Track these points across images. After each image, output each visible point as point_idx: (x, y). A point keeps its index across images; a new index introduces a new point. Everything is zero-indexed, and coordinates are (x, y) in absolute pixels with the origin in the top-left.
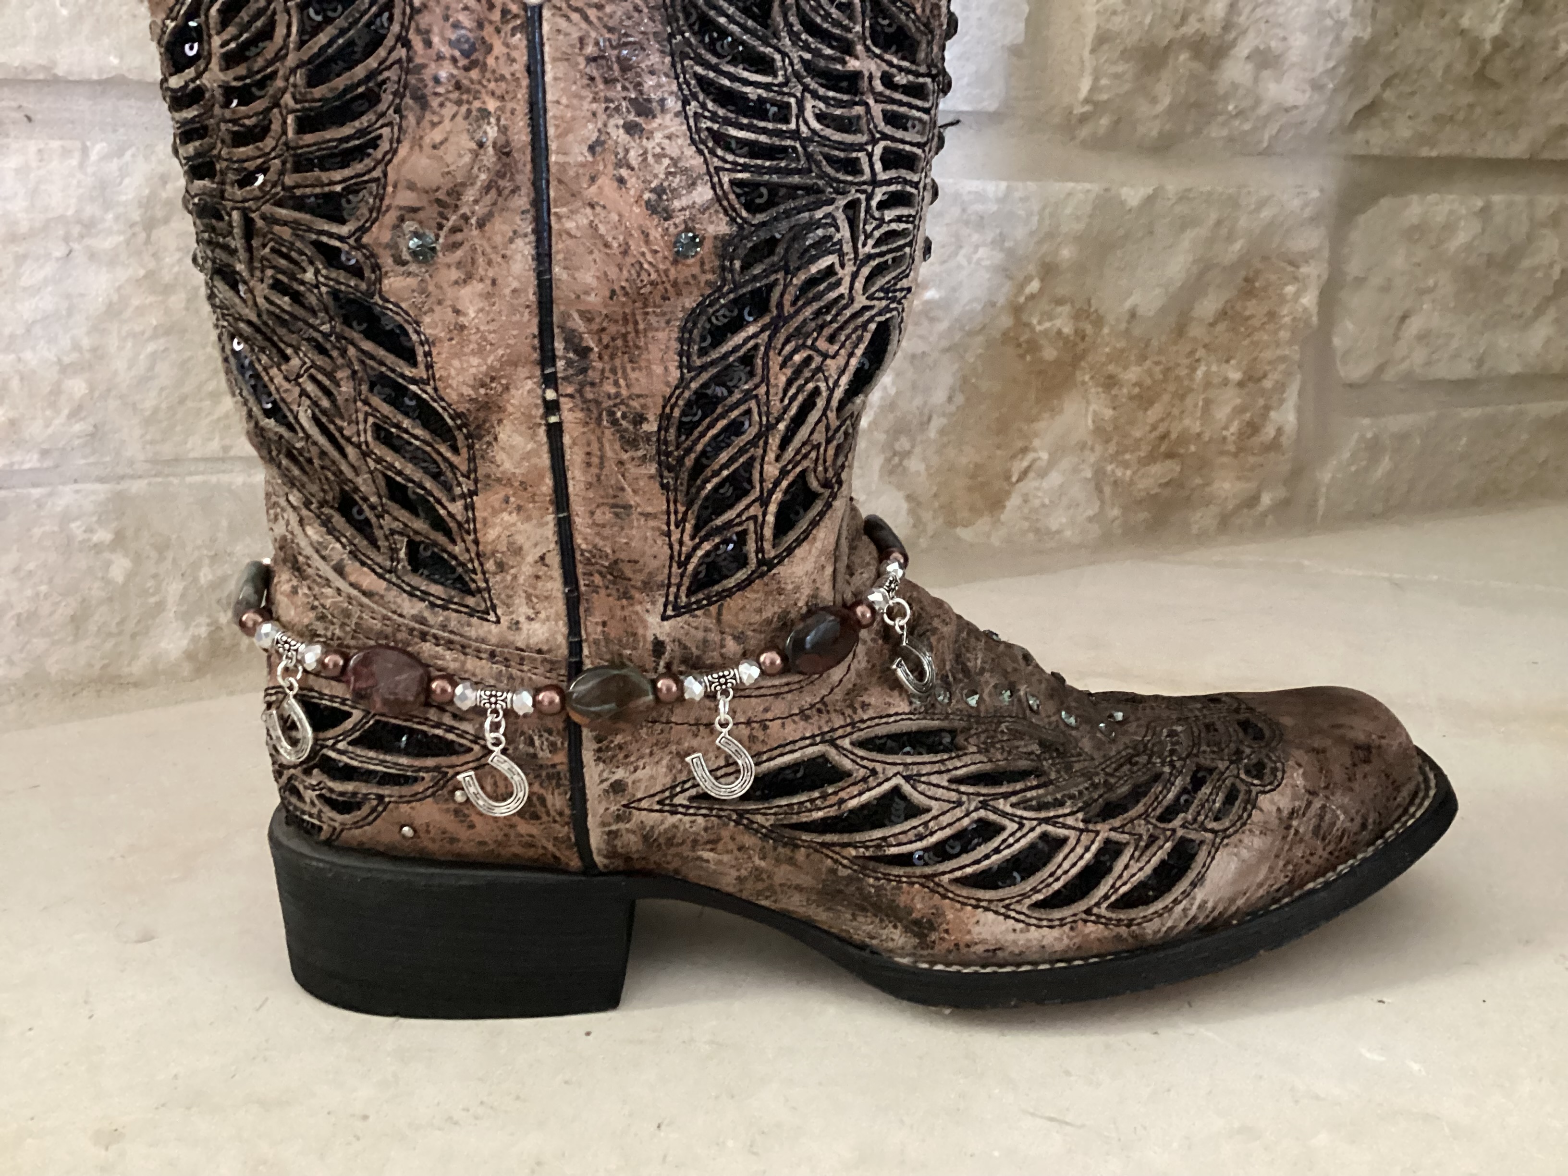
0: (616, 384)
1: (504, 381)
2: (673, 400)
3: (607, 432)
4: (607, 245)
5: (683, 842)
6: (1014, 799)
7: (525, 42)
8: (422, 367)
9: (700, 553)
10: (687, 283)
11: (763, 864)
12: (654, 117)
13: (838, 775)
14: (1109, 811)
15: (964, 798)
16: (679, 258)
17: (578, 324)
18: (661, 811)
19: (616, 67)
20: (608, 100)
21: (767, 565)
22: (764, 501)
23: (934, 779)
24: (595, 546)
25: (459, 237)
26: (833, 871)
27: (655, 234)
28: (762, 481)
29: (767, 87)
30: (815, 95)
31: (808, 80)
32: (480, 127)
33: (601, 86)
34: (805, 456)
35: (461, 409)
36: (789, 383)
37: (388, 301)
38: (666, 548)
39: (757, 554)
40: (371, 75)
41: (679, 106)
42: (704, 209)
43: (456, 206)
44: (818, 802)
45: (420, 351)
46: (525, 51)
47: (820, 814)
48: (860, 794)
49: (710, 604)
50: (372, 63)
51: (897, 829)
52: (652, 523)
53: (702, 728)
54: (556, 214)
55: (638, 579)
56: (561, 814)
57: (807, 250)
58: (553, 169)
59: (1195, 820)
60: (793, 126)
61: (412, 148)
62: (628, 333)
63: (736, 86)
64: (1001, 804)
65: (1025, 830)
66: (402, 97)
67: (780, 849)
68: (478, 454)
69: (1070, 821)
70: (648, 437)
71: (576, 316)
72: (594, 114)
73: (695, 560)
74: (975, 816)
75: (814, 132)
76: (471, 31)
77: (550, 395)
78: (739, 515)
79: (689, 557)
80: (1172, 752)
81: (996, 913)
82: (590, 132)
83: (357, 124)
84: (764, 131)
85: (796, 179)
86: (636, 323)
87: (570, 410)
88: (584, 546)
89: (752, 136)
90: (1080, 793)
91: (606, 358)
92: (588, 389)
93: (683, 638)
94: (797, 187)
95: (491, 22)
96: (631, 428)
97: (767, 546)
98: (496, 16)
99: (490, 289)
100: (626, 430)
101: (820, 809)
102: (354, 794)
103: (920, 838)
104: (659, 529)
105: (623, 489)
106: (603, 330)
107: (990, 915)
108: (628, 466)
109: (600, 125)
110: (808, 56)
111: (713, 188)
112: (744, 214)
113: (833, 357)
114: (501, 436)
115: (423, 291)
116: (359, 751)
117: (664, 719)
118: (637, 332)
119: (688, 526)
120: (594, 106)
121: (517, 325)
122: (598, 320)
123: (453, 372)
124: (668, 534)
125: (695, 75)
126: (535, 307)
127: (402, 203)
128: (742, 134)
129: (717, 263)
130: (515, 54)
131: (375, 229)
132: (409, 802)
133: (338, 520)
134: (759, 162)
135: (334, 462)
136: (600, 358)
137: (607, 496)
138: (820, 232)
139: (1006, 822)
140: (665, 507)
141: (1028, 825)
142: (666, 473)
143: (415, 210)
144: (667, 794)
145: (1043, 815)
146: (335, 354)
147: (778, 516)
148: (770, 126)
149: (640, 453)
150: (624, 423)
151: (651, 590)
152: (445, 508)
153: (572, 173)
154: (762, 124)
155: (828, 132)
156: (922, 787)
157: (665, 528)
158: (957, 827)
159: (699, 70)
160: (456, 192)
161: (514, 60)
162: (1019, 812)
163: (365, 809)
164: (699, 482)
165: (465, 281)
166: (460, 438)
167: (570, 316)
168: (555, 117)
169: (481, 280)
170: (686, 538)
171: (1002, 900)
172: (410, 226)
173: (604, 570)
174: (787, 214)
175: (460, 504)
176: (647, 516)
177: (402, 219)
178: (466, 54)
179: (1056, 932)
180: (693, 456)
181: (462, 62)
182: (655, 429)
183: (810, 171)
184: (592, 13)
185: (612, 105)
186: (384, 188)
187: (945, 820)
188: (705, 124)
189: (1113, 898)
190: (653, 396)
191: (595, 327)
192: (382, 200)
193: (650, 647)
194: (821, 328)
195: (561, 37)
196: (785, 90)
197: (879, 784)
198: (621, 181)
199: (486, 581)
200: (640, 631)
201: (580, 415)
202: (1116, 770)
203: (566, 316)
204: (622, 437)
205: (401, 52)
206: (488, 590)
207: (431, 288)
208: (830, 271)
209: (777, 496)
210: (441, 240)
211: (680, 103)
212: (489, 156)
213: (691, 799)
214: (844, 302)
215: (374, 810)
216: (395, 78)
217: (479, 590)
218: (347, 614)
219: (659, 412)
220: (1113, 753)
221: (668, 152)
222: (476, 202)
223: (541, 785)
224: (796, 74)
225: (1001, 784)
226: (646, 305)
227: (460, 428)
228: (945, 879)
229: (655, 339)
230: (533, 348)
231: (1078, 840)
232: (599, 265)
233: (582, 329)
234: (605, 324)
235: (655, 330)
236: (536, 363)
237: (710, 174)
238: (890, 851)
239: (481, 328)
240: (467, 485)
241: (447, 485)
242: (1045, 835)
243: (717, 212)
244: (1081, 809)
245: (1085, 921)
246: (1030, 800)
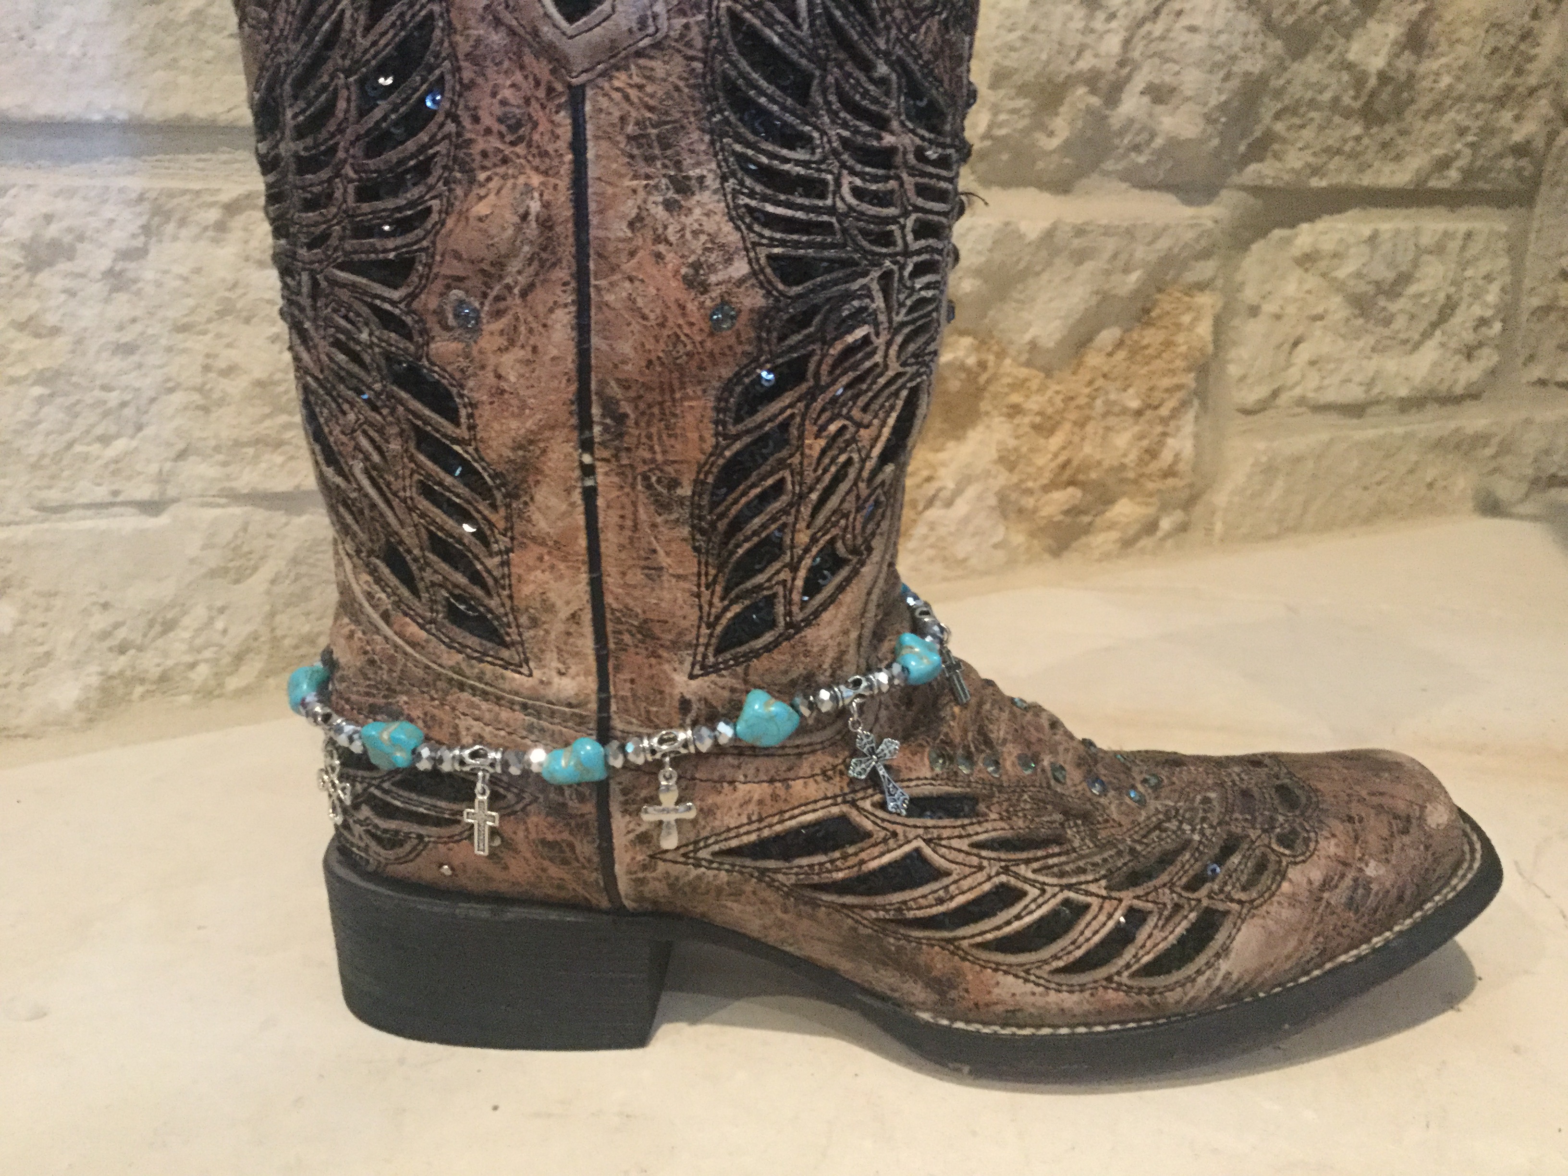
0: (651, 449)
1: (542, 445)
2: (707, 467)
3: (641, 496)
4: (645, 318)
5: (708, 892)
6: (1036, 865)
7: (569, 121)
8: (464, 427)
9: (729, 615)
10: (723, 354)
11: (785, 917)
12: (693, 194)
13: (860, 836)
14: (1134, 879)
15: (985, 863)
16: (715, 329)
17: (615, 390)
18: (686, 864)
19: (655, 144)
20: (648, 177)
21: (795, 627)
22: (794, 568)
23: (955, 843)
24: (626, 606)
25: (502, 305)
26: (855, 930)
27: (691, 307)
28: (792, 547)
29: (806, 164)
30: (853, 172)
31: (845, 157)
32: (523, 201)
33: (642, 164)
34: (835, 524)
35: (501, 469)
36: (823, 452)
37: (433, 364)
38: (697, 609)
39: (785, 615)
40: (423, 148)
41: (717, 185)
42: (741, 282)
43: (501, 278)
44: (839, 863)
45: (463, 412)
46: (569, 128)
47: (840, 875)
48: (882, 854)
49: (737, 664)
50: (424, 137)
51: (918, 893)
52: (683, 584)
53: (725, 785)
54: (596, 286)
55: (668, 637)
56: (589, 861)
57: (844, 320)
58: (594, 244)
59: (1221, 891)
60: (829, 202)
61: (458, 220)
62: (665, 401)
63: (776, 162)
64: (1022, 870)
65: (1047, 896)
66: (451, 170)
67: (801, 907)
68: (516, 512)
69: (1093, 888)
70: (681, 501)
71: (614, 384)
72: (635, 191)
73: (724, 621)
74: (996, 880)
75: (850, 208)
76: (518, 107)
77: (587, 459)
78: (769, 580)
79: (718, 618)
80: (1204, 820)
81: (1016, 976)
82: (630, 208)
83: (409, 195)
84: (801, 208)
85: (831, 253)
86: (673, 391)
87: (606, 474)
88: (615, 605)
89: (789, 213)
90: (1105, 860)
91: (643, 424)
92: (624, 454)
93: (710, 697)
94: (831, 261)
95: (537, 99)
96: (665, 492)
97: (795, 609)
98: (541, 93)
99: (530, 356)
100: (660, 494)
101: (841, 870)
102: (397, 832)
103: (941, 901)
104: (690, 591)
105: (654, 551)
106: (640, 397)
107: (1010, 978)
108: (661, 529)
109: (639, 202)
110: (846, 134)
111: (750, 262)
112: (781, 286)
113: (867, 427)
114: (538, 497)
115: (467, 356)
116: (401, 792)
117: (688, 776)
118: (674, 400)
119: (719, 589)
120: (635, 183)
121: (557, 390)
122: (634, 388)
123: (493, 434)
124: (698, 596)
125: (734, 153)
126: (573, 374)
127: (449, 272)
128: (780, 211)
129: (753, 335)
130: (559, 131)
131: (423, 296)
132: (445, 843)
133: (385, 570)
134: (795, 237)
135: (382, 515)
136: (637, 424)
137: (639, 558)
138: (856, 303)
139: (1027, 887)
140: (695, 570)
141: (1050, 891)
142: (698, 537)
143: (460, 279)
144: (691, 848)
145: (1064, 881)
146: (385, 411)
147: (807, 581)
148: (807, 202)
149: (674, 516)
150: (659, 488)
151: (679, 649)
152: (482, 563)
153: (611, 248)
154: (799, 201)
155: (865, 207)
156: (943, 851)
157: (695, 589)
158: (979, 891)
159: (738, 148)
160: (500, 264)
161: (558, 137)
162: (1041, 878)
163: (408, 847)
164: (731, 546)
165: (507, 349)
166: (498, 496)
167: (607, 384)
168: (595, 193)
169: (523, 347)
170: (716, 600)
171: (1021, 965)
172: (456, 294)
173: (634, 630)
174: (824, 286)
175: (497, 560)
176: (679, 577)
177: (449, 287)
178: (513, 129)
179: (1076, 997)
180: (726, 521)
181: (509, 138)
182: (689, 493)
183: (844, 246)
184: (633, 93)
185: (652, 182)
186: (433, 257)
187: (965, 884)
188: (743, 200)
189: (1135, 967)
190: (688, 462)
191: (632, 394)
192: (430, 268)
193: (676, 704)
194: (855, 397)
195: (603, 116)
196: (823, 167)
197: (900, 846)
198: (659, 256)
199: (520, 635)
200: (667, 690)
201: (616, 479)
202: (1144, 836)
203: (603, 383)
204: (657, 501)
205: (451, 127)
206: (522, 643)
207: (475, 353)
208: (866, 340)
209: (807, 562)
210: (486, 308)
211: (718, 181)
212: (532, 229)
213: (714, 854)
214: (879, 370)
215: (414, 848)
216: (444, 152)
217: (513, 644)
218: (392, 659)
219: (693, 477)
220: (1142, 819)
221: (706, 228)
222: (519, 272)
223: (571, 833)
224: (835, 153)
225: (1022, 850)
226: (682, 375)
227: (498, 488)
228: (965, 943)
229: (691, 407)
230: (571, 413)
231: (1101, 908)
232: (637, 336)
233: (619, 396)
234: (642, 392)
235: (691, 399)
236: (574, 427)
237: (746, 249)
238: (910, 915)
239: (522, 393)
240: (504, 542)
241: (486, 543)
242: (1066, 902)
243: (753, 285)
244: (1104, 877)
245: (1106, 988)
246: (1052, 866)
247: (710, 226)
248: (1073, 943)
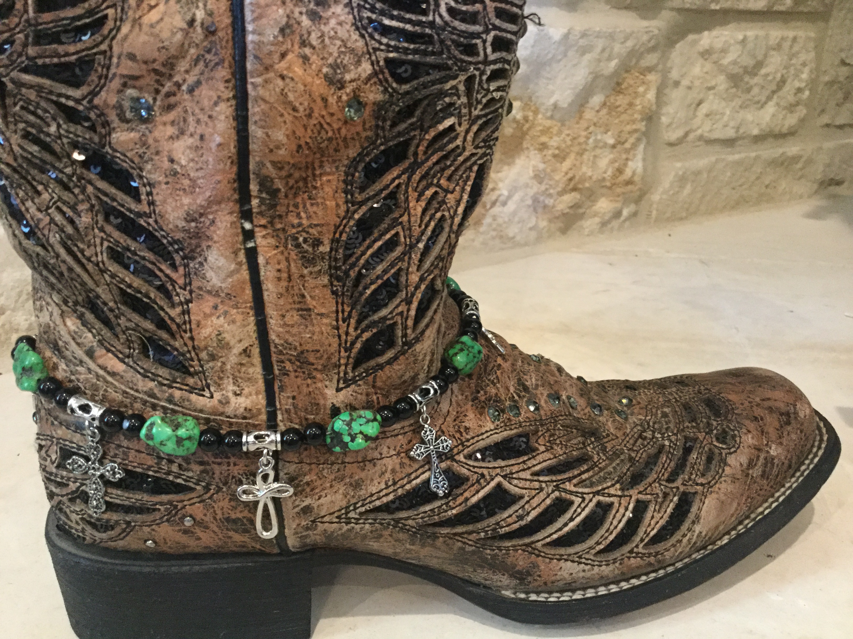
0: (298, 215)
1: (211, 217)
2: (341, 228)
3: (292, 253)
6: (575, 481)
8: (145, 203)
9: (362, 340)
10: (353, 139)
12: (329, 7)
13: (463, 480)
14: (635, 480)
15: (544, 485)
17: (270, 170)
18: (339, 523)
21: (409, 344)
22: (408, 301)
23: (522, 475)
24: (286, 341)
25: (172, 100)
26: (463, 549)
27: (331, 100)
28: (407, 286)
32: (189, 10)
34: (437, 266)
35: (179, 236)
36: (424, 211)
37: (115, 151)
38: (337, 338)
39: (402, 337)
42: (366, 80)
43: (171, 76)
45: (143, 191)
47: (454, 512)
48: (478, 491)
49: (368, 375)
51: (506, 514)
52: (325, 320)
53: (367, 463)
54: (252, 83)
55: (320, 362)
57: (437, 113)
59: (690, 479)
60: (430, 18)
62: (308, 176)
64: (568, 486)
67: (425, 540)
68: (192, 271)
69: (612, 491)
70: (322, 256)
71: (269, 165)
73: (358, 345)
74: (553, 496)
75: (446, 23)
77: (247, 226)
78: (391, 312)
79: (353, 343)
81: (573, 561)
82: (280, 17)
84: (409, 21)
85: (432, 59)
86: (314, 169)
87: (264, 237)
88: (277, 341)
89: (400, 25)
91: (291, 196)
92: (277, 220)
94: (431, 65)
96: (310, 249)
97: (409, 332)
99: (198, 143)
100: (306, 251)
103: (521, 518)
104: (330, 324)
105: (303, 297)
106: (290, 175)
107: (569, 564)
108: (307, 279)
109: (288, 11)
111: (372, 64)
112: (394, 85)
113: (452, 193)
114: (210, 259)
115: (144, 143)
118: (315, 175)
119: (353, 321)
121: (222, 171)
122: (287, 168)
123: (169, 209)
124: (337, 328)
126: (235, 157)
127: (126, 72)
128: (394, 23)
129: (373, 123)
131: (103, 94)
132: (150, 525)
133: (89, 316)
134: (406, 45)
135: (78, 276)
136: (286, 196)
137: (294, 302)
138: (447, 100)
139: (573, 498)
140: (334, 308)
141: (587, 497)
142: (335, 283)
143: (135, 78)
144: (343, 511)
146: (77, 191)
147: (418, 310)
148: (413, 17)
149: (317, 268)
150: (306, 247)
151: (328, 371)
152: (167, 313)
153: (265, 50)
154: (407, 16)
155: (456, 23)
156: (515, 481)
157: (335, 323)
158: (543, 506)
160: (170, 64)
164: (360, 289)
165: (178, 137)
166: (177, 259)
167: (264, 165)
169: (192, 136)
170: (351, 330)
171: (576, 553)
172: (132, 91)
173: (293, 359)
174: (425, 86)
175: (178, 310)
176: (321, 315)
177: (125, 85)
179: (610, 567)
180: (356, 269)
182: (328, 249)
183: (441, 54)
186: (110, 59)
187: (534, 502)
188: (366, 14)
189: (646, 540)
190: (327, 225)
191: (284, 173)
192: (108, 69)
194: (443, 170)
197: (488, 483)
198: (305, 58)
199: (201, 366)
200: (321, 402)
201: (272, 241)
203: (259, 164)
204: (304, 257)
206: (203, 372)
207: (150, 141)
208: (452, 129)
209: (418, 296)
210: (158, 103)
213: (361, 514)
214: (459, 151)
215: (124, 531)
217: (197, 373)
218: (96, 388)
219: (331, 236)
221: (340, 35)
222: (187, 72)
225: (564, 472)
226: (322, 156)
227: (177, 251)
228: (539, 545)
229: (329, 181)
230: (234, 190)
231: (620, 504)
232: (289, 125)
233: (274, 175)
234: (292, 171)
235: (329, 174)
236: (236, 201)
237: (369, 53)
238: (502, 531)
239: (192, 174)
240: (184, 295)
241: (168, 296)
242: (599, 504)
243: (375, 83)
244: (617, 482)
245: (629, 558)
246: (585, 480)
247: (342, 33)
248: (607, 531)
